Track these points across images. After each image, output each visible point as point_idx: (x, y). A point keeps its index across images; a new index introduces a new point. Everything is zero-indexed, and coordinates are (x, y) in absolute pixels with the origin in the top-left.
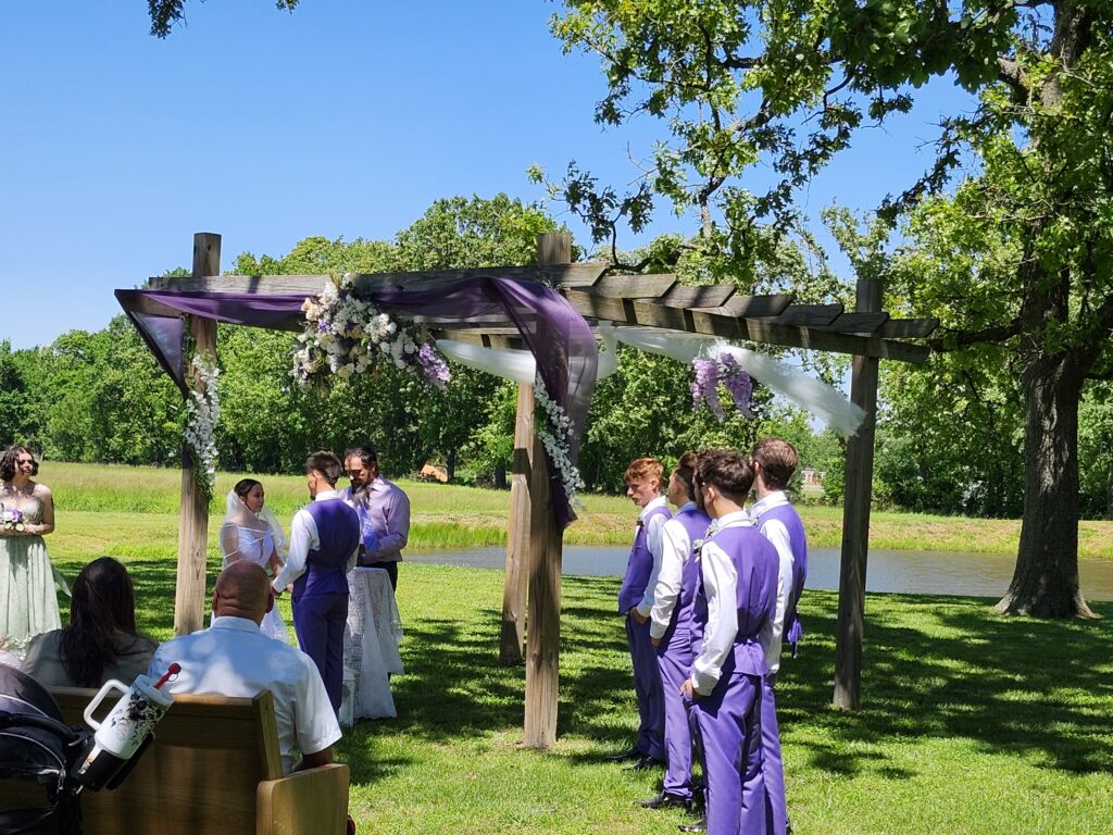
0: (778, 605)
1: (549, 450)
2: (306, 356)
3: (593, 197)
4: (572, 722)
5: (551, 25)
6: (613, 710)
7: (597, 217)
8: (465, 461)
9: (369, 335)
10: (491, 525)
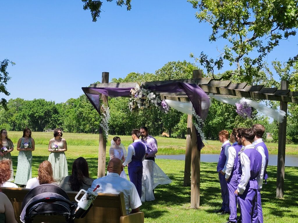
0: (262, 170)
1: (196, 128)
2: (132, 104)
3: (207, 61)
4: (204, 201)
5: (196, 15)
6: (215, 198)
7: (208, 66)
8: (174, 131)
9: (148, 98)
10: (181, 148)
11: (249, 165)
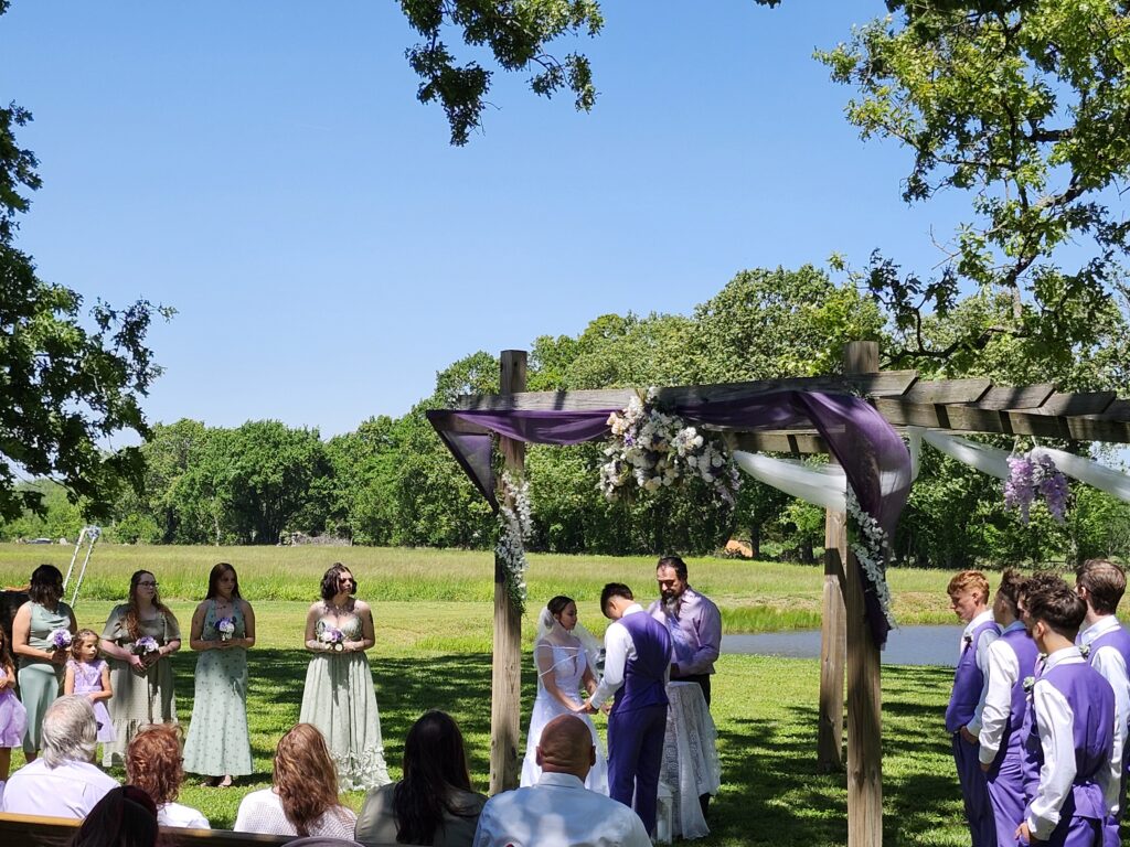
0: (1115, 744)
1: (862, 563)
2: (613, 470)
3: (895, 284)
4: (898, 839)
5: (848, 112)
6: (940, 825)
7: (900, 304)
8: (770, 535)
9: (676, 449)
10: (800, 607)
11: (1068, 726)
